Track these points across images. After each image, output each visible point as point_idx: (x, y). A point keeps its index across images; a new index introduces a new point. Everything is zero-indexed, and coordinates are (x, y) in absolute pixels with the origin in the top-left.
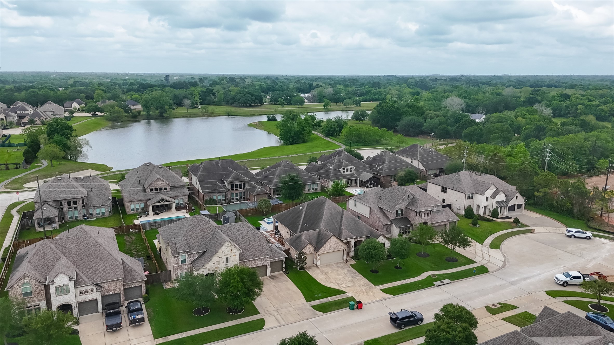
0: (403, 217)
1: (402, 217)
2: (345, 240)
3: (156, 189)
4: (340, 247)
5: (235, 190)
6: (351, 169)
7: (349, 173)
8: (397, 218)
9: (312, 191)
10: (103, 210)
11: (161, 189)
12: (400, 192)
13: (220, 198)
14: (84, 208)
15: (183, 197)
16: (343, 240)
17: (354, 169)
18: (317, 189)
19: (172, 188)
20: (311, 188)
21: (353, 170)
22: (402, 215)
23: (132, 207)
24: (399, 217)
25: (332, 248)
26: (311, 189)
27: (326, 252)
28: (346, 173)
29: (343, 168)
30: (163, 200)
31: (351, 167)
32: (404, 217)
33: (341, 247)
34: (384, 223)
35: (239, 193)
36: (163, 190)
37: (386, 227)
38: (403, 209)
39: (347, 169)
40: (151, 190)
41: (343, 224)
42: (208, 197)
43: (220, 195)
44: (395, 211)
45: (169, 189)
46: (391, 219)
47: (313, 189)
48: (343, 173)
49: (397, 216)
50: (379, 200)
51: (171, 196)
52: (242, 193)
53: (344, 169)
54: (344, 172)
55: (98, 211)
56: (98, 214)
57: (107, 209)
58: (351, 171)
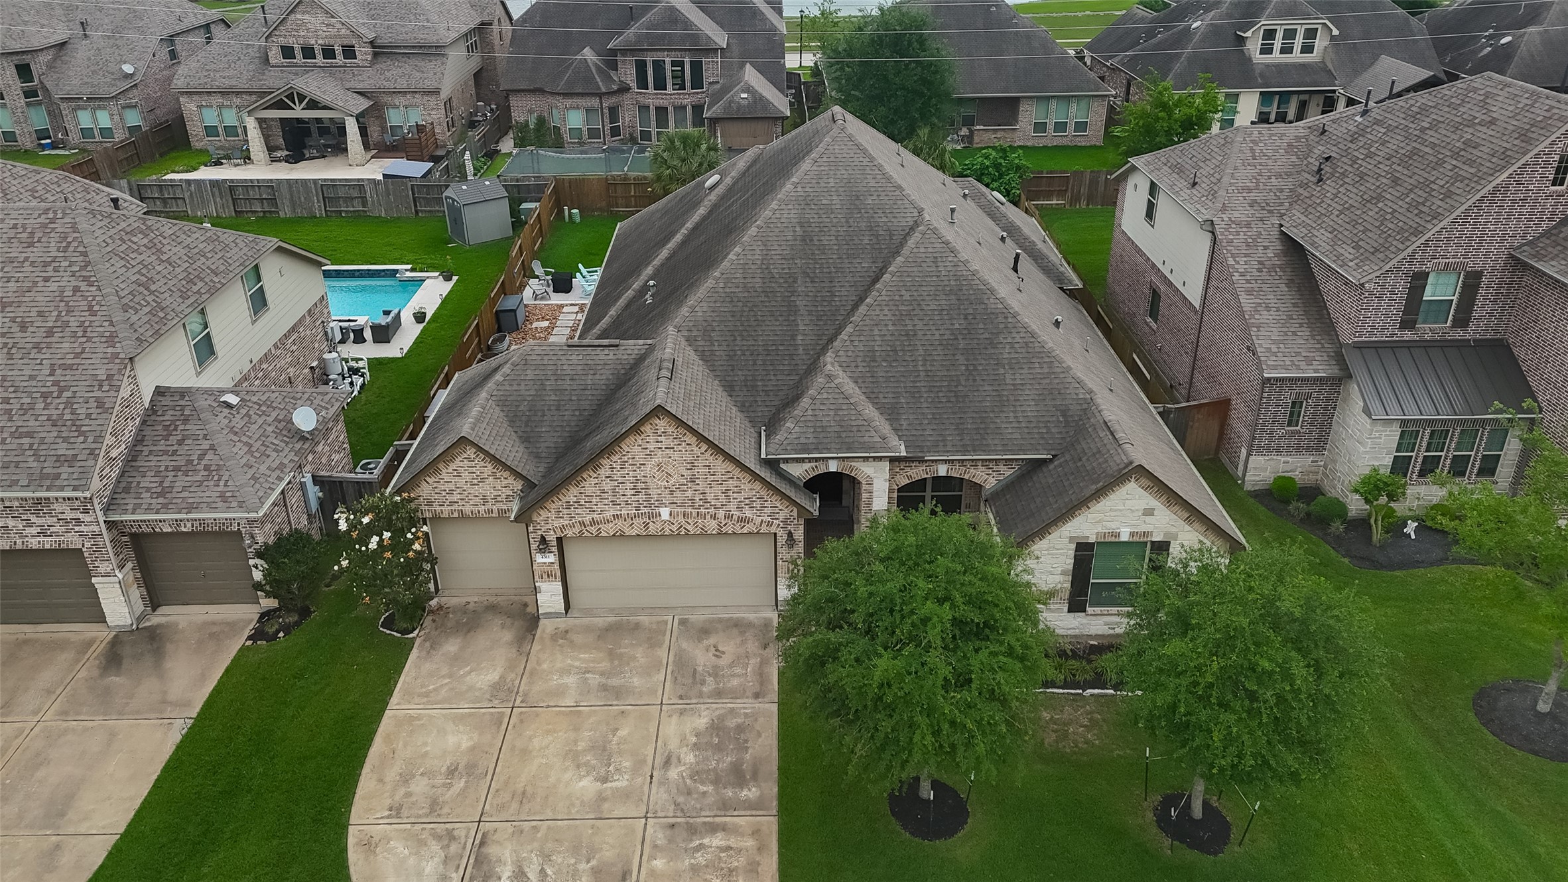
0: (1470, 333)
1: (1459, 334)
2: (802, 460)
3: (308, 52)
4: (736, 513)
5: (651, 90)
6: (1311, 33)
7: (1297, 56)
8: (1408, 336)
9: (1051, 138)
10: (104, 119)
11: (329, 53)
12: (1493, 122)
13: (575, 120)
14: (39, 103)
15: (418, 99)
16: (786, 461)
17: (1333, 38)
18: (1081, 126)
19: (380, 51)
20: (1051, 121)
21: (1320, 43)
22: (1462, 321)
23: (211, 117)
24: (1427, 330)
25: (665, 513)
26: (1050, 128)
27: (608, 529)
28: (1276, 56)
29: (1264, 23)
30: (302, 98)
31: (1312, 23)
32: (1480, 344)
33: (748, 513)
34: (1275, 368)
35: (670, 109)
36: (340, 59)
37: (1288, 396)
38: (1478, 275)
39: (1290, 34)
40: (287, 52)
41: (849, 329)
42: (531, 111)
43: (578, 108)
44: (1401, 285)
45: (363, 54)
46: (1347, 334)
47: (1061, 127)
48: (1258, 58)
49: (1407, 323)
50: (1305, 186)
51: (361, 87)
52: (689, 110)
53: (1270, 34)
54: (1267, 50)
55: (85, 119)
56: (86, 133)
57: (117, 118)
58: (1308, 49)
